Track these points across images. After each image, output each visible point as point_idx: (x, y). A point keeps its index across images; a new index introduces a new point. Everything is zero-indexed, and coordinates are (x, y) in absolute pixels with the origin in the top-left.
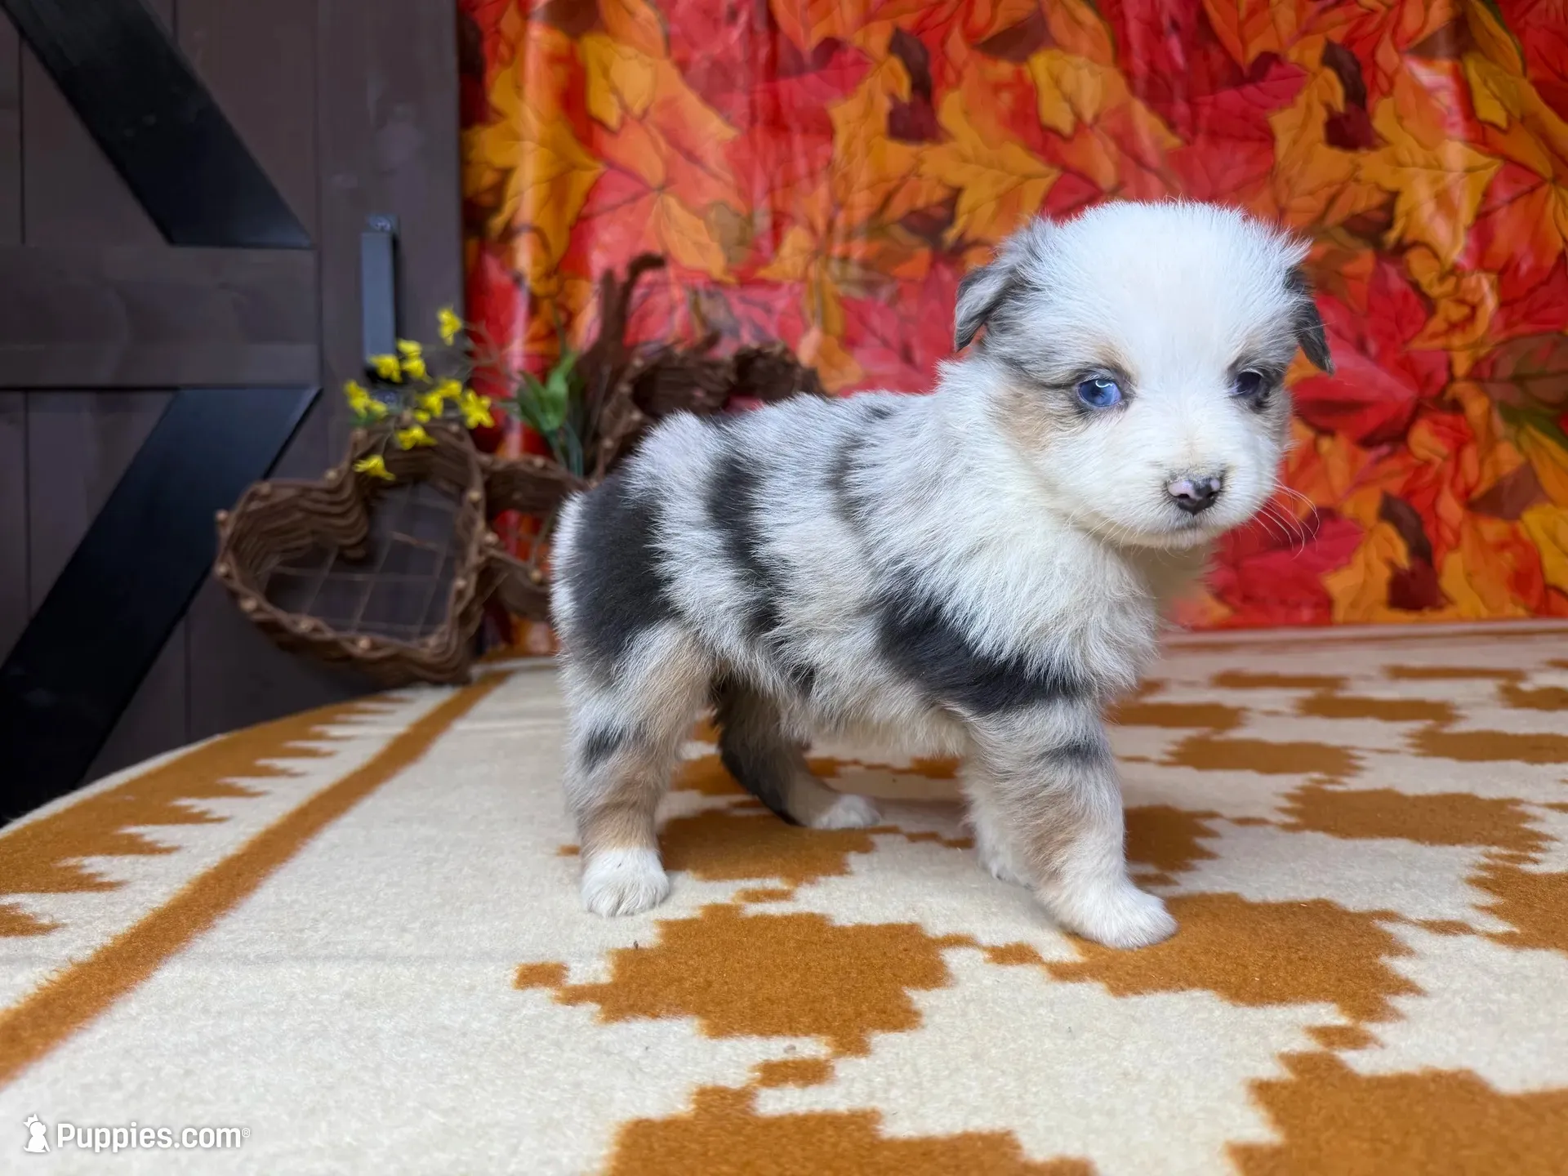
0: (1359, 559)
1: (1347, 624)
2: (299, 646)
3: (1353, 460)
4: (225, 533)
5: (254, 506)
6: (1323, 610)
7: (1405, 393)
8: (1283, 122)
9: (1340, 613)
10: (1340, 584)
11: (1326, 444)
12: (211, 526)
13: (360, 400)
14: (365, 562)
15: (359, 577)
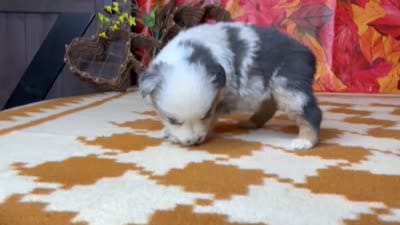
0: (390, 74)
1: (383, 93)
2: (84, 79)
3: (393, 43)
4: (67, 50)
5: (75, 44)
6: (376, 89)
9: (381, 90)
10: (382, 81)
11: (384, 38)
12: (64, 49)
13: (102, 17)
14: (103, 60)
15: (100, 63)
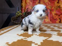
3: (58, 16)
7: (60, 14)
8: (55, 2)
10: (57, 22)
12: (11, 18)
14: (17, 20)
